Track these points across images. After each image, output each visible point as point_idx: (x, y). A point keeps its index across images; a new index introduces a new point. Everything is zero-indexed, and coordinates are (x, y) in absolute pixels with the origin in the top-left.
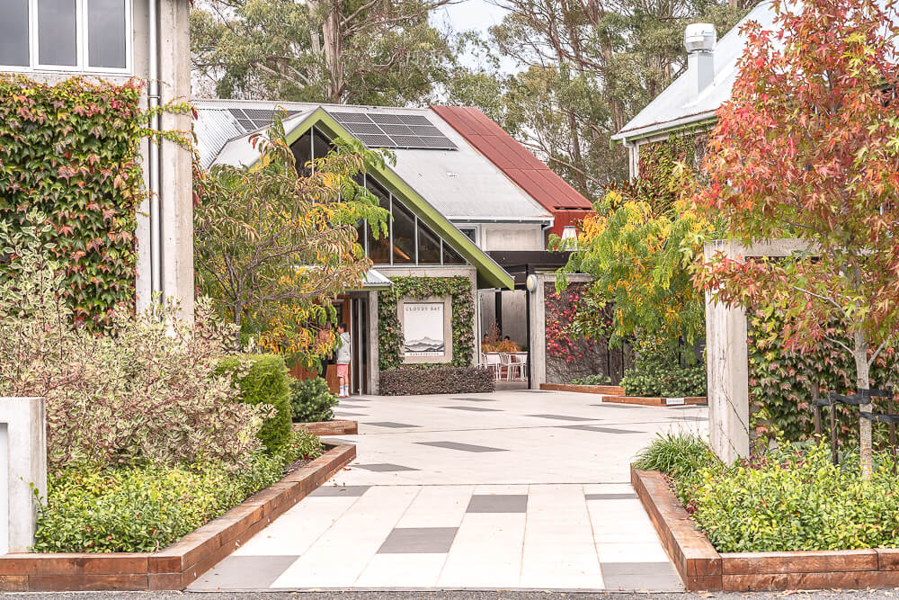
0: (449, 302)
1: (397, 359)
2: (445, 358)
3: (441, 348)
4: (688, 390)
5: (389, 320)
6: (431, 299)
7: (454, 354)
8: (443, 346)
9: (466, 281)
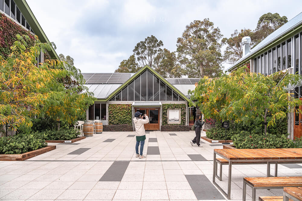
0: (180, 109)
1: (166, 123)
2: (179, 123)
3: (178, 120)
4: (222, 137)
5: (165, 114)
6: (176, 109)
7: (181, 122)
8: (179, 120)
9: (184, 105)
